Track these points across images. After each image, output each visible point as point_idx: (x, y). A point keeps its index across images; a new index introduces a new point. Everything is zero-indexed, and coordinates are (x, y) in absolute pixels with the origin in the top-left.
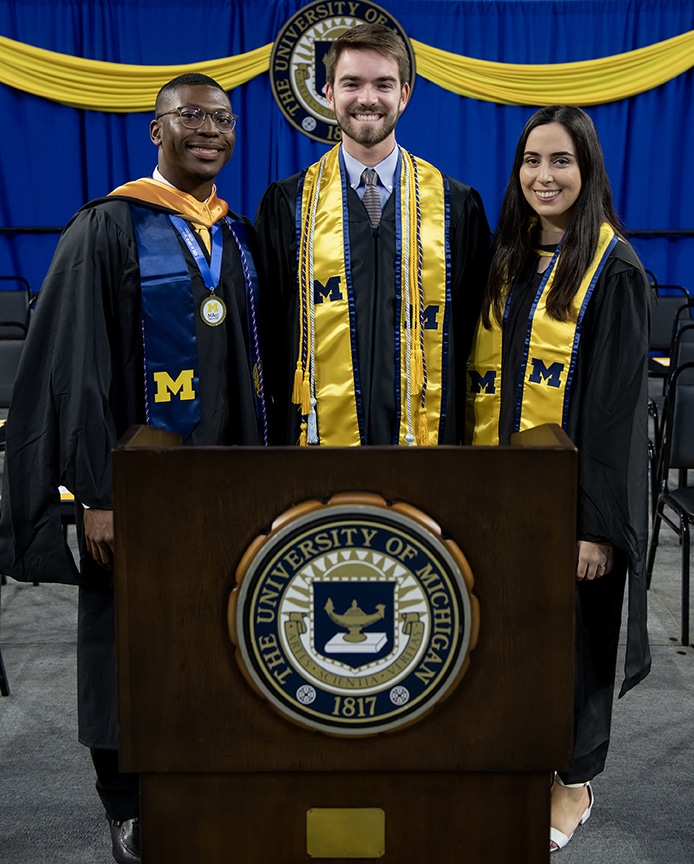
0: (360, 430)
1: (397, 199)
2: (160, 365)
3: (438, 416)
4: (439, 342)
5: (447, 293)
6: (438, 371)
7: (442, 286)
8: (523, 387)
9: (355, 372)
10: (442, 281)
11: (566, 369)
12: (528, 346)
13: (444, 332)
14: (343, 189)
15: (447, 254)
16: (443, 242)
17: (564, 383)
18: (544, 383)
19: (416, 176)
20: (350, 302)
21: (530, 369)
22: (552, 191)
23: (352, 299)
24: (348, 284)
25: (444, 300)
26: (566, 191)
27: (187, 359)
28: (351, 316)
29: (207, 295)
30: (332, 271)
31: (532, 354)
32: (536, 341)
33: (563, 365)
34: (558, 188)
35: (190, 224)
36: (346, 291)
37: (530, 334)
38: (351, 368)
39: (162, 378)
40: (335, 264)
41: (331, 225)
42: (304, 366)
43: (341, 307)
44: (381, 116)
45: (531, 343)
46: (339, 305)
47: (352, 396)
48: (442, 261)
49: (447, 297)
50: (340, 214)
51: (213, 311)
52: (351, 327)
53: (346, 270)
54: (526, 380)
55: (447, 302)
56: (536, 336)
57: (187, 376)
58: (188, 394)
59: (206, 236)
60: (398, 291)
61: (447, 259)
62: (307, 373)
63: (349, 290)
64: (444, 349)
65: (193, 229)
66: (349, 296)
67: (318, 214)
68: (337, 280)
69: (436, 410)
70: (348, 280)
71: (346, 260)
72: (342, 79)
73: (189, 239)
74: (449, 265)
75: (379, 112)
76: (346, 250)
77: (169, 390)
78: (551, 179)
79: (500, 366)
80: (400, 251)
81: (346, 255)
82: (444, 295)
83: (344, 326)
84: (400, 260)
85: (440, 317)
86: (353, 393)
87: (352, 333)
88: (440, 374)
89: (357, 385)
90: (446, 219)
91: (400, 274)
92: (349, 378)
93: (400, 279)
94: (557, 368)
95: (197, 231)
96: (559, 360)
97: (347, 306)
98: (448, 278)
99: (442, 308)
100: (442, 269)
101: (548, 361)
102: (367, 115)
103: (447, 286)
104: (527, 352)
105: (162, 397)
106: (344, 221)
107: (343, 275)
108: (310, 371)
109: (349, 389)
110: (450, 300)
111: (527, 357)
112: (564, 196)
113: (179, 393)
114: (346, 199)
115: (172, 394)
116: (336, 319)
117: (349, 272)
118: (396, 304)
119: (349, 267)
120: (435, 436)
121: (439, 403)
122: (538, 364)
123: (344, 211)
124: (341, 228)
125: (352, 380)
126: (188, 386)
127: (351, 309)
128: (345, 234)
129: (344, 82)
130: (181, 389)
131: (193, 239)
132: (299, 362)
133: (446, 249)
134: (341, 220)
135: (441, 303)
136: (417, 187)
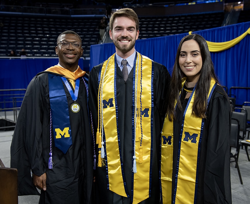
0: (120, 154)
1: (134, 70)
2: (57, 126)
3: (150, 149)
4: (149, 122)
5: (152, 104)
6: (150, 133)
7: (150, 101)
8: (181, 143)
9: (118, 133)
10: (150, 99)
11: (199, 136)
12: (183, 127)
13: (151, 118)
14: (115, 67)
15: (152, 89)
16: (151, 85)
17: (198, 142)
18: (189, 142)
19: (141, 62)
20: (116, 108)
21: (184, 136)
22: (192, 66)
23: (117, 106)
24: (115, 101)
25: (151, 106)
26: (197, 66)
27: (66, 124)
28: (116, 112)
29: (73, 103)
30: (110, 96)
31: (185, 130)
32: (186, 125)
33: (198, 134)
34: (194, 65)
35: (68, 79)
36: (115, 103)
37: (184, 122)
38: (117, 131)
39: (58, 131)
40: (111, 94)
41: (110, 80)
42: (100, 130)
43: (113, 109)
44: (129, 41)
45: (184, 126)
46: (112, 109)
47: (117, 142)
48: (150, 92)
49: (152, 105)
50: (113, 76)
51: (75, 108)
52: (117, 116)
53: (115, 96)
54: (182, 140)
55: (152, 107)
56: (186, 123)
57: (66, 130)
58: (67, 135)
59: (73, 83)
60: (134, 103)
61: (152, 91)
62: (100, 133)
63: (116, 103)
64: (151, 124)
65: (69, 81)
66: (116, 105)
67: (106, 76)
68: (112, 99)
69: (149, 147)
70: (115, 99)
71: (115, 92)
72: (116, 28)
73: (67, 85)
74: (153, 94)
75: (129, 39)
76: (115, 89)
77: (60, 134)
78: (191, 61)
79: (173, 134)
80: (134, 88)
81: (115, 90)
82: (151, 104)
83: (114, 116)
84: (134, 92)
85: (150, 113)
86: (117, 141)
87: (117, 119)
88: (150, 134)
89: (119, 138)
90: (152, 77)
91: (134, 97)
92: (116, 135)
93: (134, 99)
94: (195, 135)
95: (70, 82)
96: (196, 132)
97: (115, 109)
98: (152, 98)
99: (150, 109)
100: (150, 95)
101: (191, 133)
102: (125, 40)
103: (152, 101)
104: (183, 129)
105: (58, 137)
106: (115, 78)
107: (114, 98)
108: (101, 132)
109: (116, 139)
110: (153, 106)
111: (182, 131)
112: (196, 68)
113: (64, 135)
114: (116, 71)
115: (62, 135)
116: (111, 114)
117: (116, 97)
118: (133, 108)
119: (116, 95)
120: (149, 156)
121: (150, 144)
122: (187, 134)
123: (115, 75)
124: (114, 81)
125: (117, 136)
126: (67, 133)
127: (116, 110)
128: (114, 83)
129: (116, 29)
130: (65, 134)
131: (69, 84)
132: (98, 129)
133: (152, 87)
134: (114, 78)
135: (150, 107)
136: (141, 65)
